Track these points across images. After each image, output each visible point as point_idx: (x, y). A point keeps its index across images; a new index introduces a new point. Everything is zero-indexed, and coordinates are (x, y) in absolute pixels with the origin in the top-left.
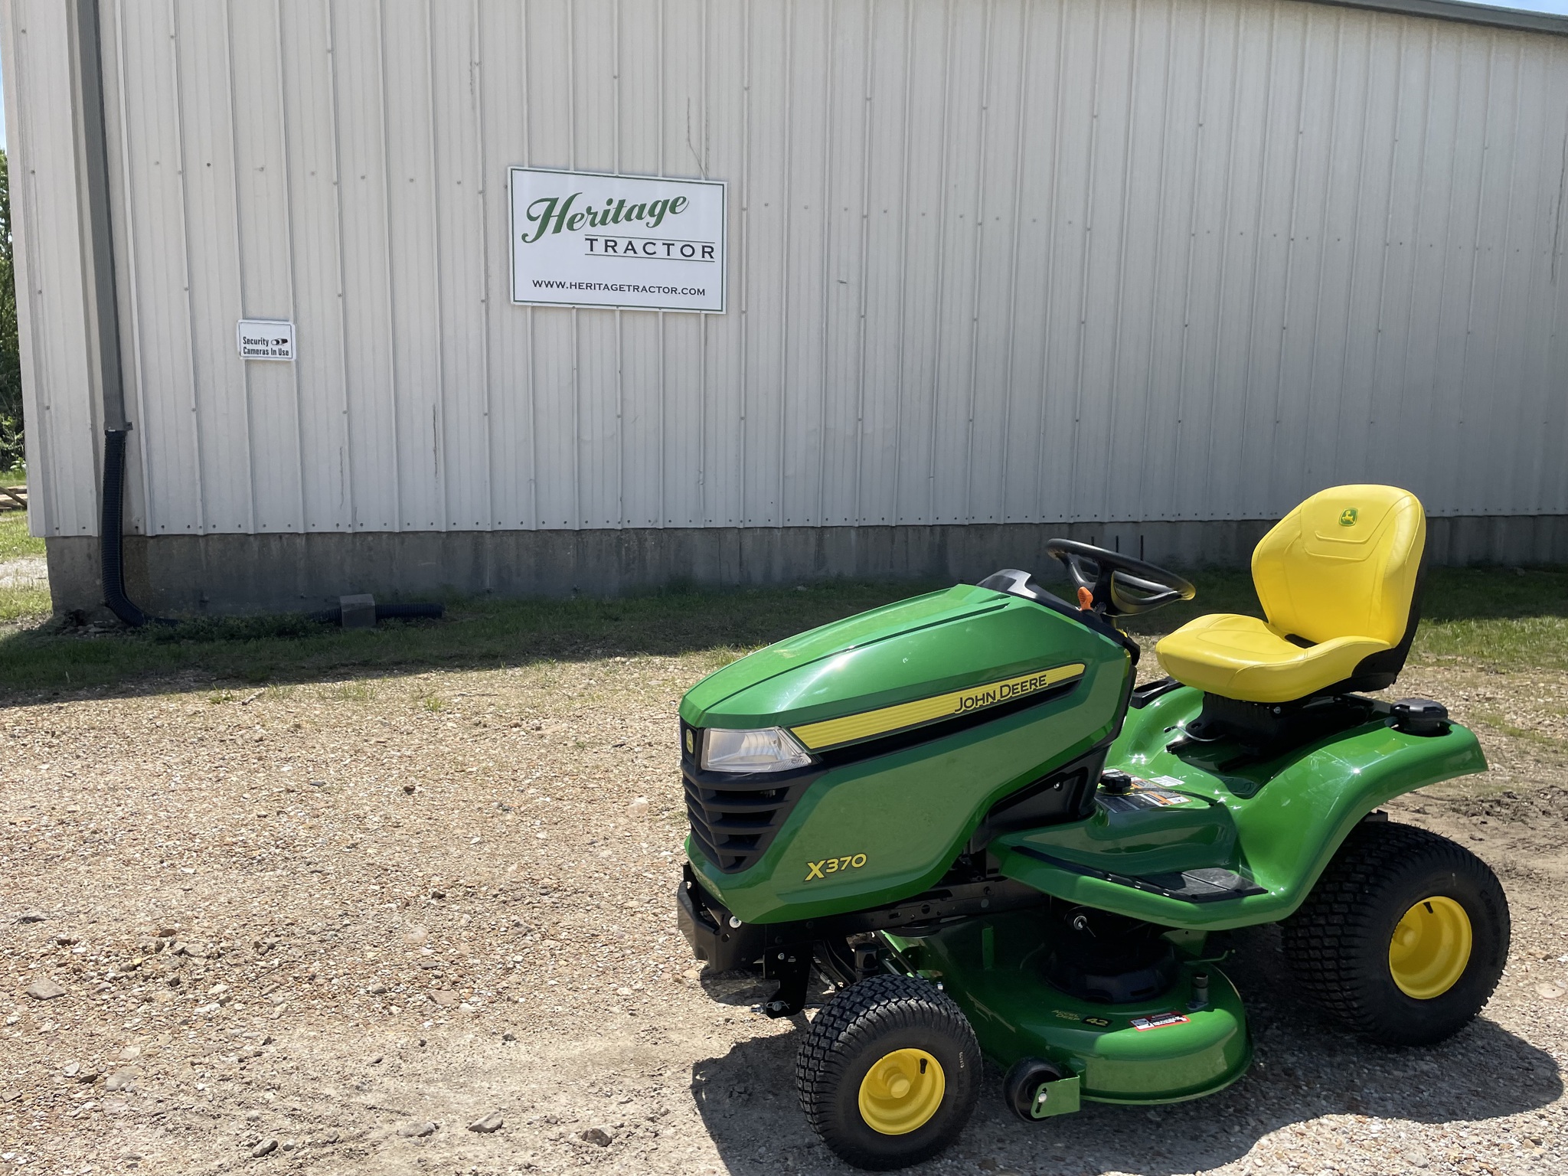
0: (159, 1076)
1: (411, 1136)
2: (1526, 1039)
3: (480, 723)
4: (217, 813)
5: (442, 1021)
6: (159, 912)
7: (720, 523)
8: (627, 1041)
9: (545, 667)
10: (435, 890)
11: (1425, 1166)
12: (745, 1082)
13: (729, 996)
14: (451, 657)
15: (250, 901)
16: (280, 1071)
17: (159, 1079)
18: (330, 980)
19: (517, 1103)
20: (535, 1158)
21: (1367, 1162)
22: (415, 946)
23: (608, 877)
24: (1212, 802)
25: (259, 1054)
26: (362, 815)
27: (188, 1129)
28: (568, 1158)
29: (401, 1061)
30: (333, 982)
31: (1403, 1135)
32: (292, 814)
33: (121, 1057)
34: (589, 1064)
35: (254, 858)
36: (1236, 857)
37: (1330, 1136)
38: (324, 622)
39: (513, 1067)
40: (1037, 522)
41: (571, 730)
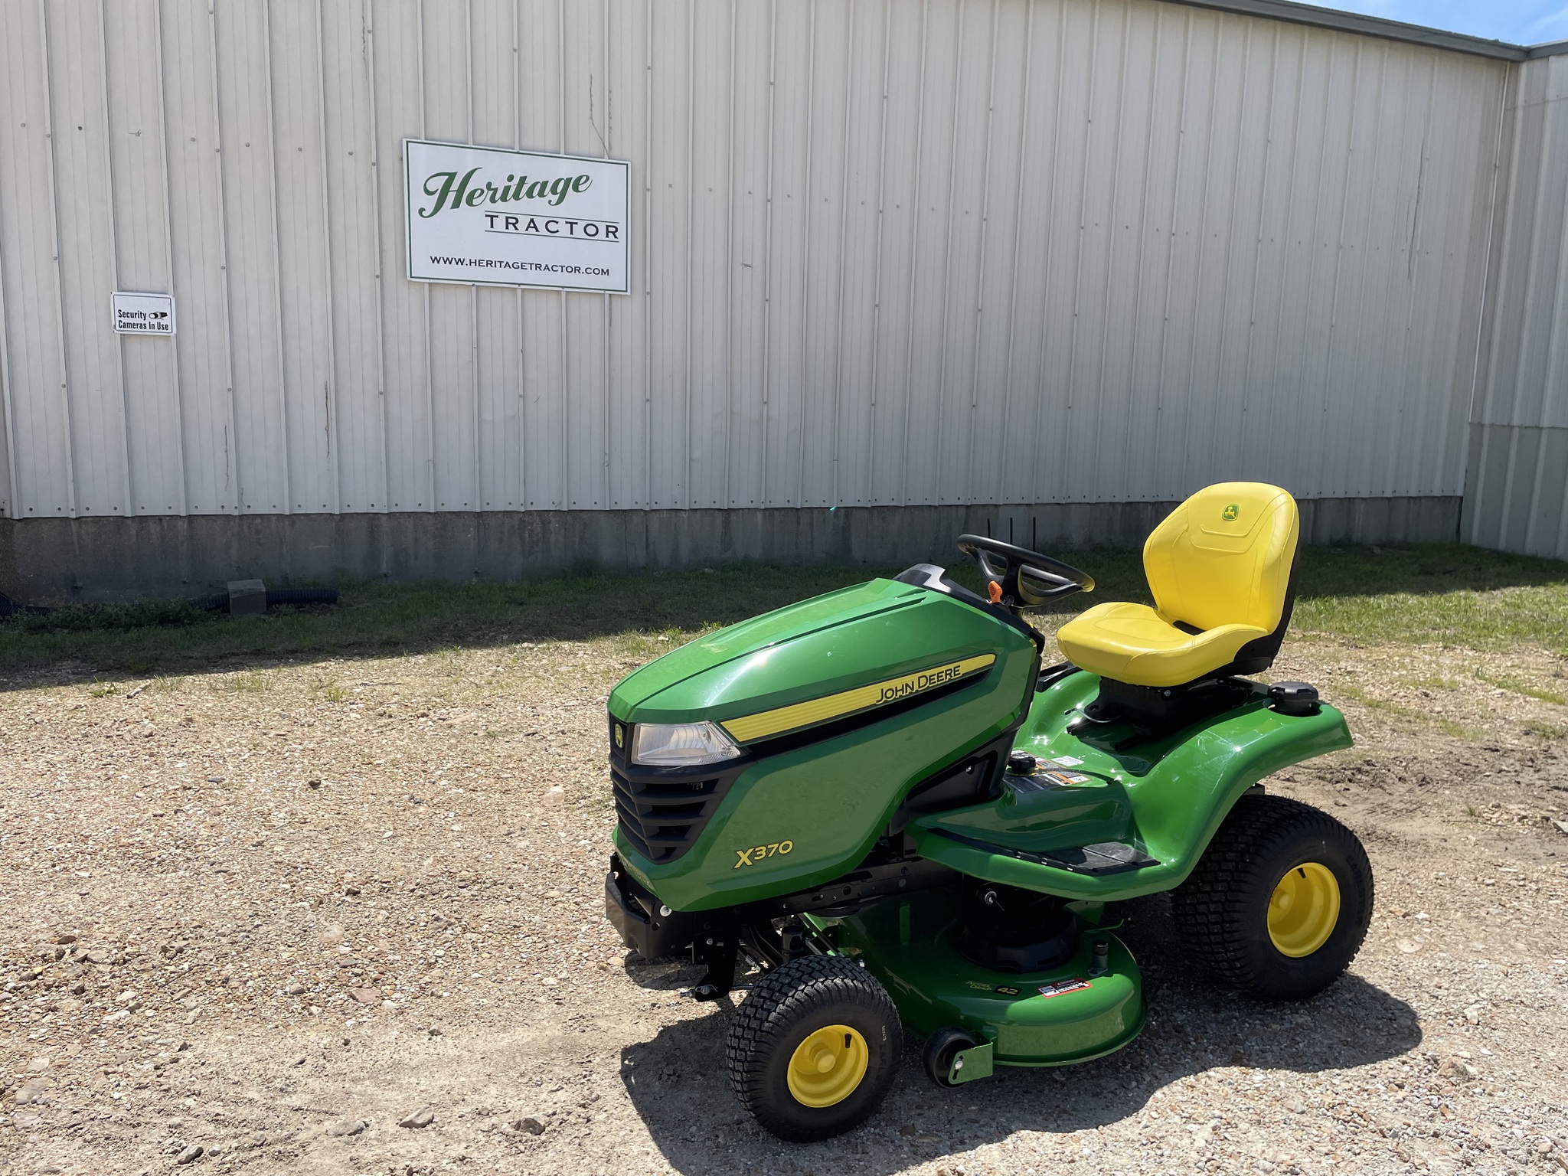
0: (72, 1086)
1: (341, 1135)
2: (1388, 991)
3: (385, 713)
4: (107, 814)
5: (365, 1019)
6: (55, 918)
7: (625, 505)
8: (555, 1031)
9: (449, 654)
10: (349, 886)
11: (1303, 1112)
12: (673, 1064)
13: (654, 981)
14: (349, 645)
15: (152, 904)
16: (199, 1076)
17: (71, 1090)
18: (245, 983)
19: (447, 1097)
20: (469, 1150)
21: (1251, 1111)
22: (331, 945)
23: (527, 868)
24: (1109, 780)
25: (176, 1061)
26: (266, 811)
27: (107, 1139)
28: (502, 1147)
29: (325, 1061)
30: (248, 984)
31: (1282, 1084)
32: (190, 812)
33: (29, 1069)
34: (517, 1054)
35: (153, 859)
36: (1130, 832)
37: (1217, 1087)
38: (211, 609)
39: (442, 1062)
40: (937, 505)
41: (481, 719)
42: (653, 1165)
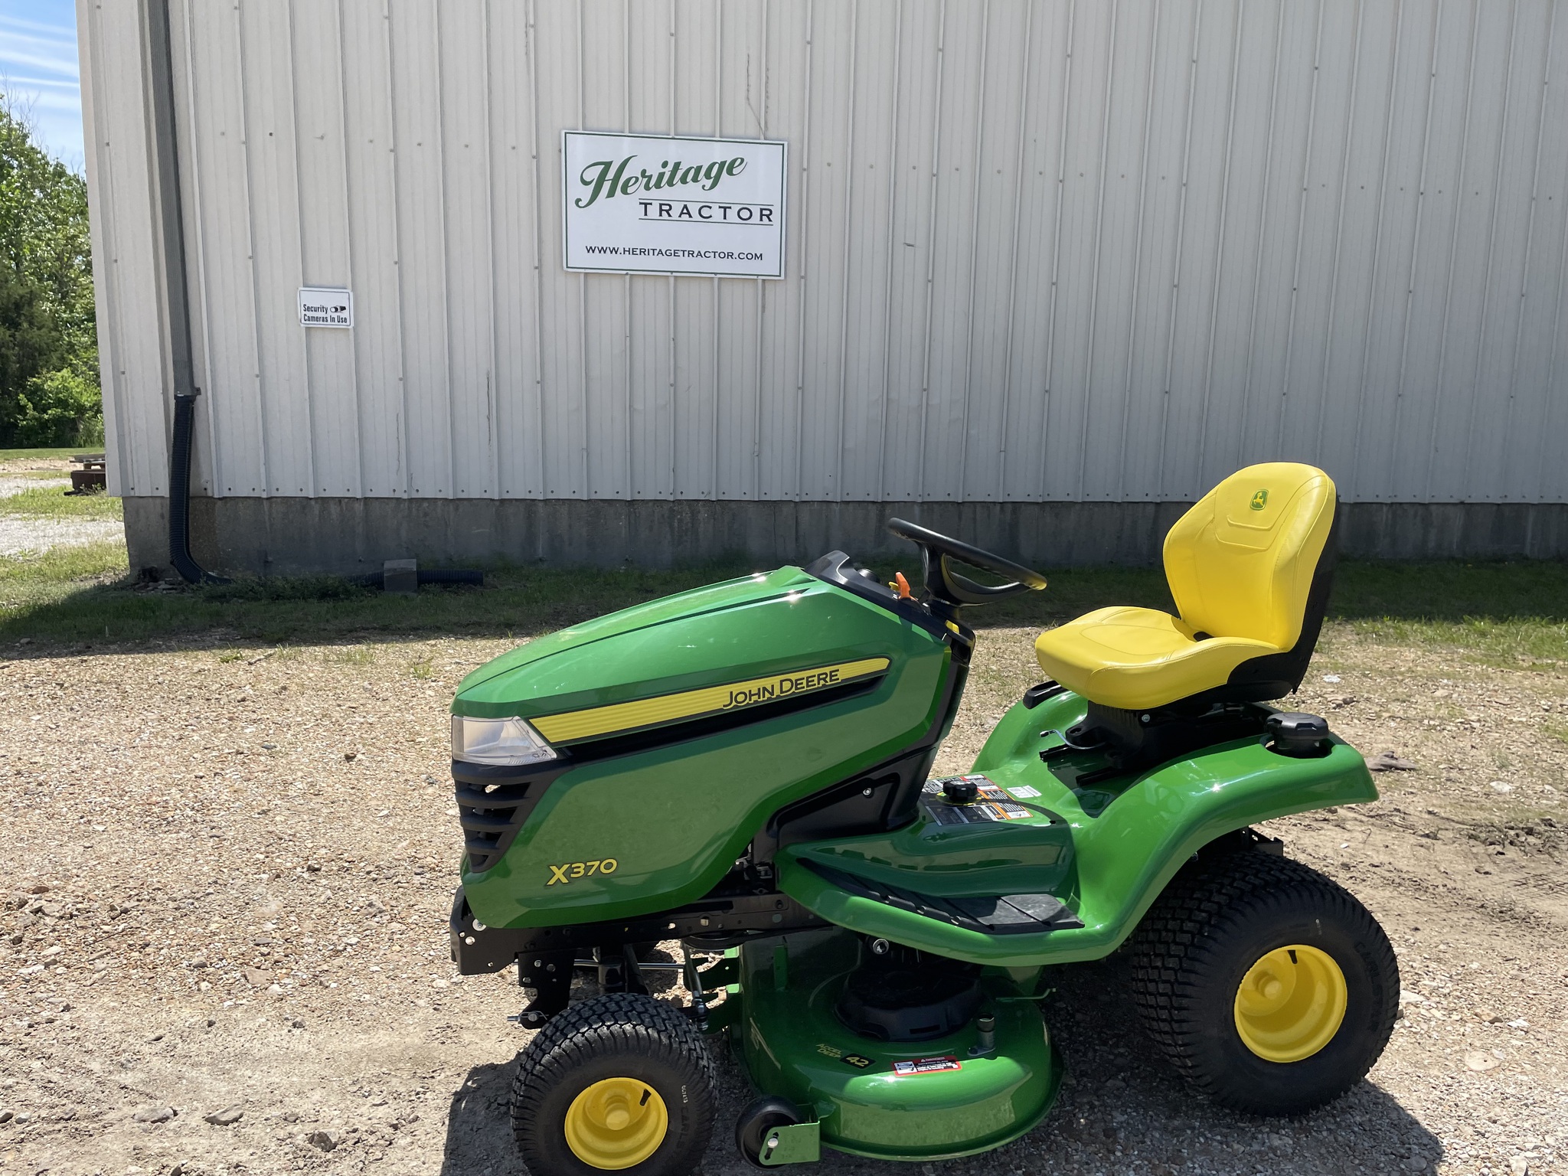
1: (144, 1121)
4: (159, 772)
5: (244, 1001)
6: (48, 868)
7: (775, 496)
8: (416, 1039)
10: (315, 863)
14: (468, 625)
15: (137, 862)
16: (61, 1040)
18: (161, 950)
19: (268, 1096)
20: (251, 1157)
22: (261, 921)
24: (1056, 819)
25: (51, 1021)
26: (291, 781)
28: (284, 1160)
30: (163, 952)
32: (227, 776)
34: (364, 1059)
35: (166, 819)
36: (1068, 883)
38: (367, 586)
39: (286, 1057)
40: (1120, 501)
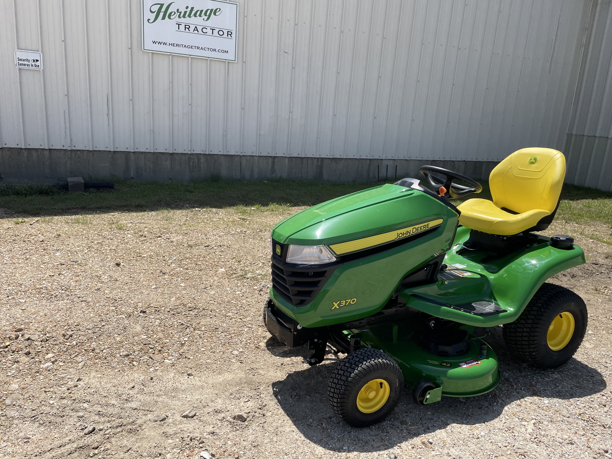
0: (30, 398)
1: (157, 421)
3: (143, 235)
4: (29, 274)
5: (158, 368)
6: (12, 320)
7: (232, 153)
8: (242, 375)
9: (166, 212)
10: (141, 309)
11: (569, 417)
12: (295, 390)
13: (280, 354)
14: (122, 206)
15: (55, 314)
16: (88, 393)
17: (30, 399)
18: (102, 351)
19: (200, 404)
20: (214, 429)
21: (547, 416)
22: (138, 335)
23: (216, 303)
24: (481, 275)
25: (76, 386)
26: (99, 275)
27: (50, 423)
28: (229, 428)
29: (144, 387)
30: (104, 351)
31: (557, 404)
32: (65, 275)
33: (10, 389)
34: (227, 385)
35: (52, 295)
37: (530, 406)
38: (61, 189)
39: (195, 388)
40: (358, 158)
41: (184, 239)
42: (297, 437)
